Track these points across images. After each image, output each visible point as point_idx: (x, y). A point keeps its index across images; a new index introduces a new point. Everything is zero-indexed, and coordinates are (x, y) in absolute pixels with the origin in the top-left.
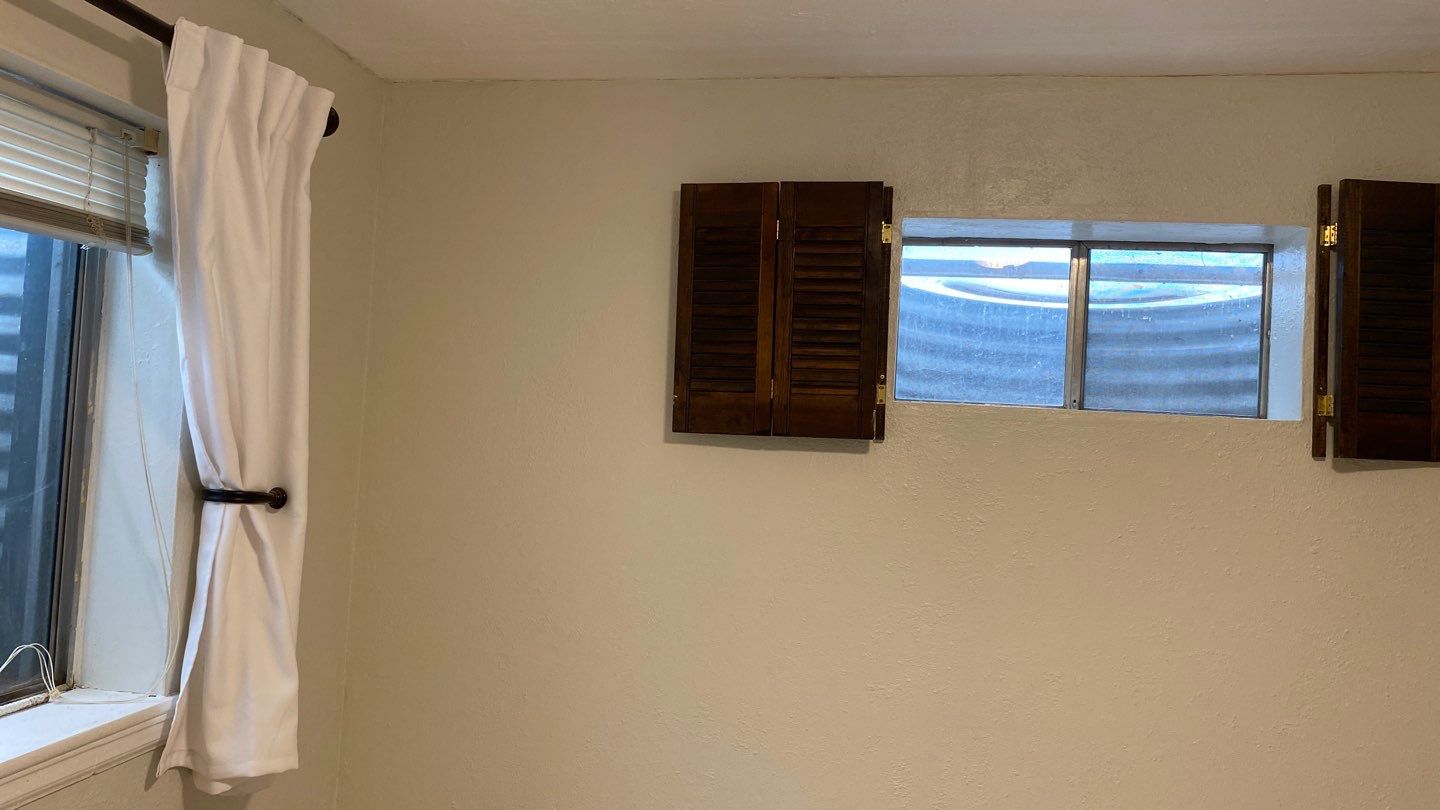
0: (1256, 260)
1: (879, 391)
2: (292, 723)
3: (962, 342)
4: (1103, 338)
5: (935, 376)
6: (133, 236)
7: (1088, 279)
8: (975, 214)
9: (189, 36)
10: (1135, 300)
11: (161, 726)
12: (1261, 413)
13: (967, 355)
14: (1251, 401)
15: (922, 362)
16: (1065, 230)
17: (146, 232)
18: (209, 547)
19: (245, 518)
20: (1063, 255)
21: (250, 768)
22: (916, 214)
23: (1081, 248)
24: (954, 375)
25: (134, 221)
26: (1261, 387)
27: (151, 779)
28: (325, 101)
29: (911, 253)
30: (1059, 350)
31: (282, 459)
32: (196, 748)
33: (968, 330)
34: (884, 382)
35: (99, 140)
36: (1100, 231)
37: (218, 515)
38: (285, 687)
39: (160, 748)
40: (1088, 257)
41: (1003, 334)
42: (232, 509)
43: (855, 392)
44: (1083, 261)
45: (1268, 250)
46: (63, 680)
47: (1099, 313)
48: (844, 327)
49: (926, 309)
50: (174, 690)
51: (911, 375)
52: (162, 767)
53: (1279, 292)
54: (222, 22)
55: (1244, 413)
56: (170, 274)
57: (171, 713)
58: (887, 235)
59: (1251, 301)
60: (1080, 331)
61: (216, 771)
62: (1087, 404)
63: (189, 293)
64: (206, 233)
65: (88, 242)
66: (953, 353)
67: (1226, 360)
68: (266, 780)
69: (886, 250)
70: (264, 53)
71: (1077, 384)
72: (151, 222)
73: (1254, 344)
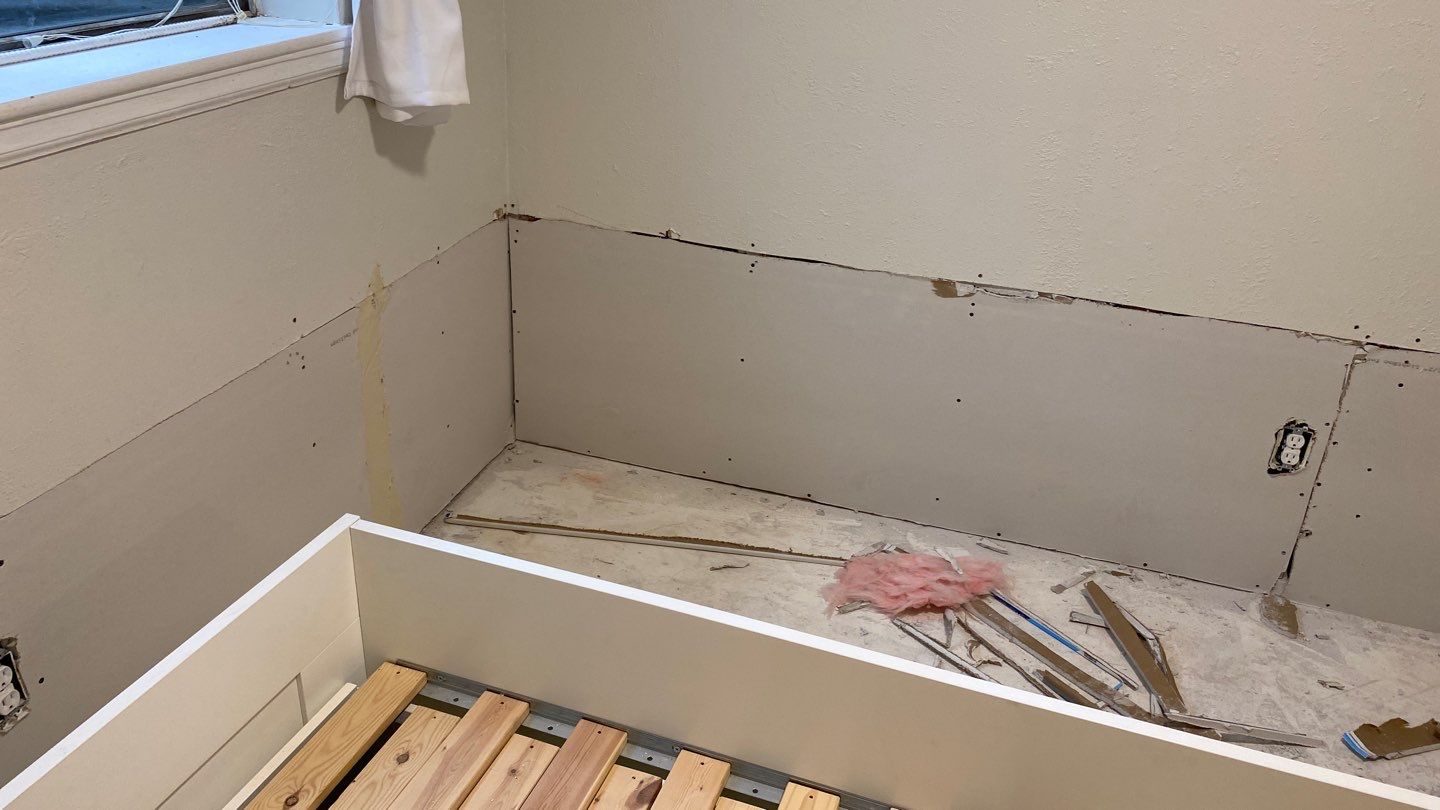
2: (460, 60)
11: (341, 53)
21: (427, 98)
27: (341, 102)
32: (375, 76)
38: (450, 24)
52: (348, 92)
61: (397, 100)
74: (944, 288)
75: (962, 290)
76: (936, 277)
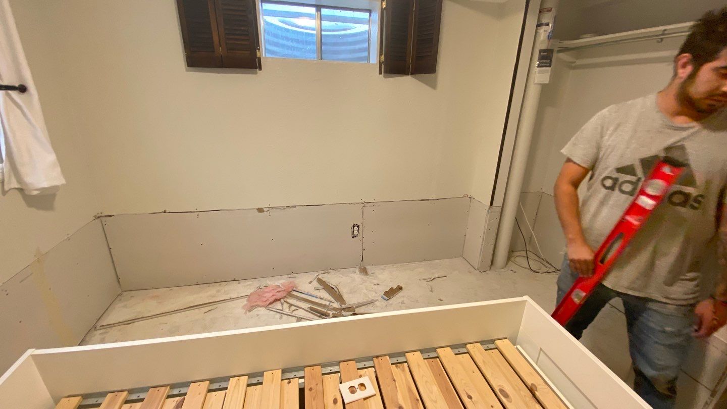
0: (367, 15)
1: (258, 53)
2: (58, 170)
4: (326, 44)
7: (321, 20)
19: (9, 96)
21: (45, 184)
23: (319, 7)
26: (369, 55)
27: (4, 192)
29: (261, 6)
31: (19, 74)
34: (259, 50)
43: (249, 52)
44: (319, 13)
45: (370, 11)
47: (325, 35)
48: (242, 28)
53: (372, 28)
59: (366, 31)
60: (320, 41)
62: (323, 57)
71: (320, 51)
73: (366, 45)
74: (260, 210)
75: (265, 210)
76: (257, 208)
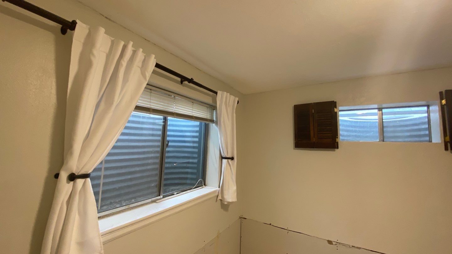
0: (425, 108)
1: (337, 140)
2: (236, 194)
3: (354, 129)
4: (387, 127)
5: (349, 136)
6: (212, 121)
7: (382, 115)
8: (355, 105)
9: (219, 93)
10: (394, 119)
11: (218, 193)
12: (430, 141)
13: (355, 131)
14: (427, 139)
15: (345, 133)
16: (376, 106)
17: (214, 121)
18: (223, 166)
19: (228, 161)
20: (376, 111)
21: (230, 200)
22: (342, 106)
23: (380, 109)
24: (352, 136)
25: (212, 119)
26: (430, 135)
27: (217, 200)
28: (237, 99)
29: (340, 113)
30: (377, 130)
31: (233, 153)
32: (222, 196)
33: (355, 127)
34: (338, 138)
35: (208, 109)
36: (384, 106)
37: (225, 161)
38: (234, 188)
39: (218, 196)
40: (382, 111)
41: (363, 127)
42: (226, 160)
43: (331, 140)
44: (381, 112)
45: (428, 106)
46: (205, 185)
47: (386, 122)
48: (328, 128)
49: (345, 123)
50: (219, 187)
51: (343, 136)
52: (218, 199)
53: (432, 115)
54: (223, 90)
55: (426, 141)
56: (217, 126)
57: (219, 190)
58: (336, 110)
59: (425, 117)
60: (381, 125)
61: (225, 200)
62: (385, 140)
63: (220, 129)
64: (222, 120)
65: (207, 122)
66: (352, 131)
67: (420, 130)
68: (232, 203)
69: (336, 113)
70: (229, 94)
71: (382, 136)
72: (215, 119)
73: (427, 126)
74: (330, 242)
75: (334, 243)
76: (328, 240)
